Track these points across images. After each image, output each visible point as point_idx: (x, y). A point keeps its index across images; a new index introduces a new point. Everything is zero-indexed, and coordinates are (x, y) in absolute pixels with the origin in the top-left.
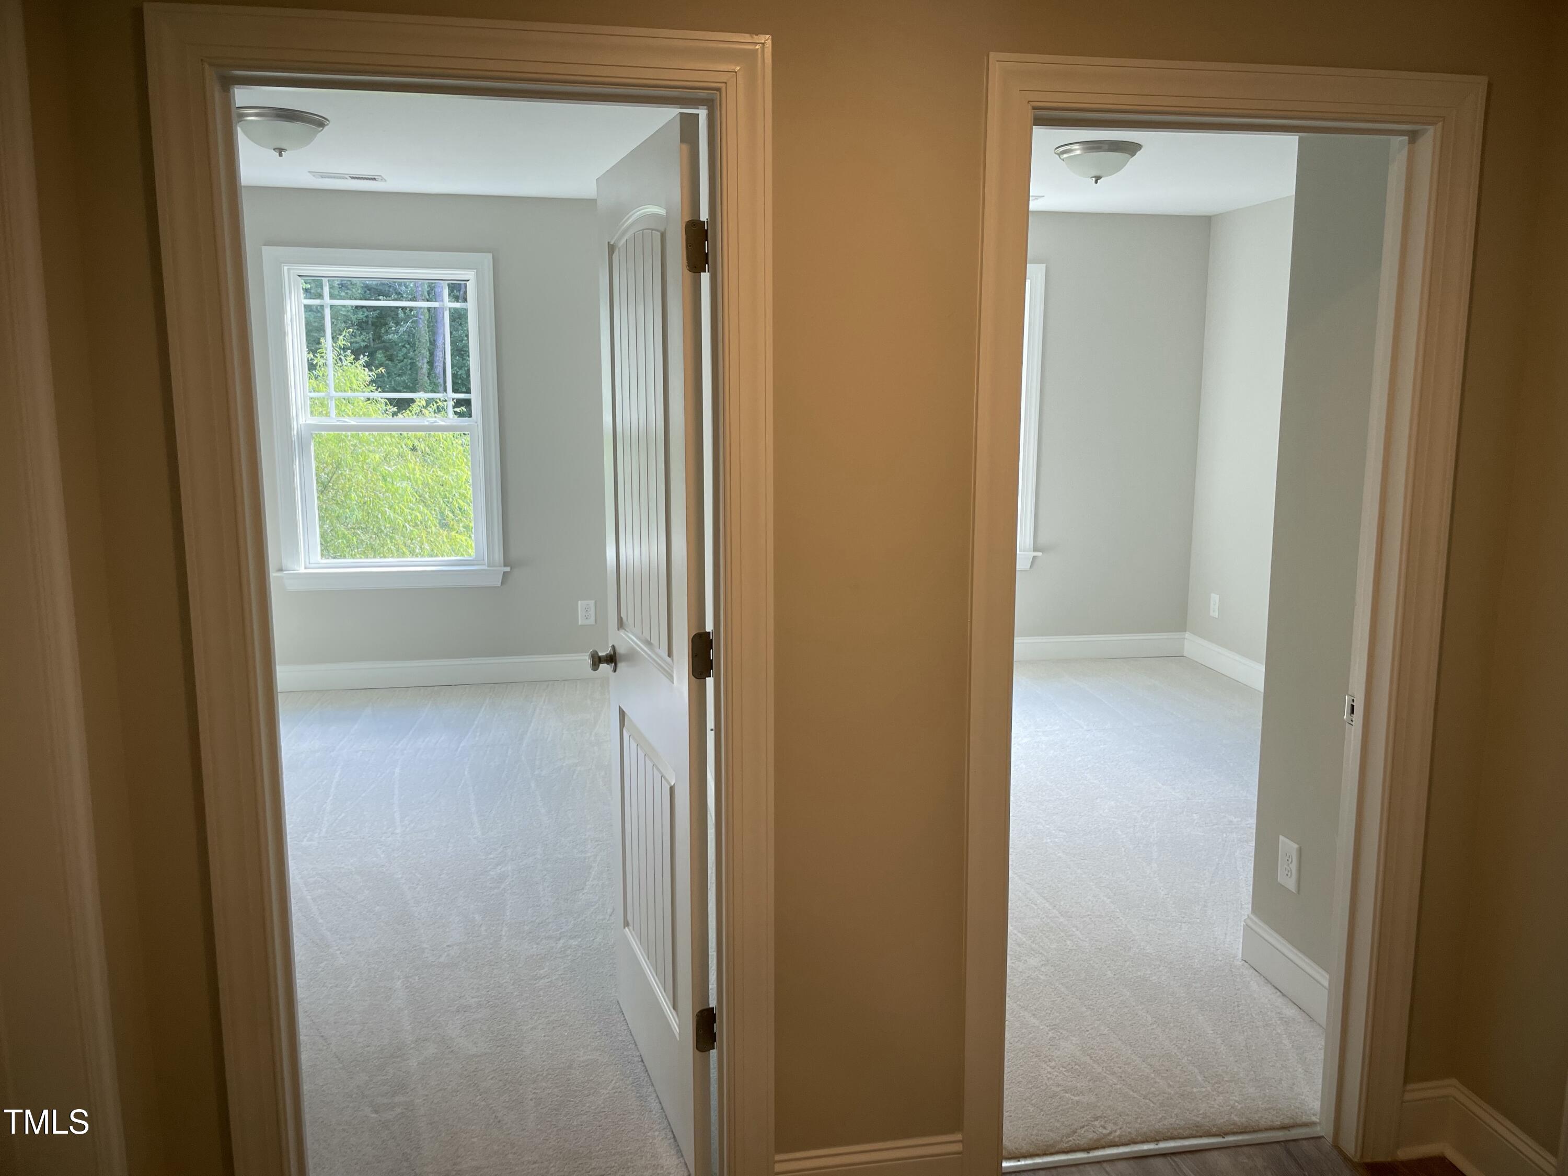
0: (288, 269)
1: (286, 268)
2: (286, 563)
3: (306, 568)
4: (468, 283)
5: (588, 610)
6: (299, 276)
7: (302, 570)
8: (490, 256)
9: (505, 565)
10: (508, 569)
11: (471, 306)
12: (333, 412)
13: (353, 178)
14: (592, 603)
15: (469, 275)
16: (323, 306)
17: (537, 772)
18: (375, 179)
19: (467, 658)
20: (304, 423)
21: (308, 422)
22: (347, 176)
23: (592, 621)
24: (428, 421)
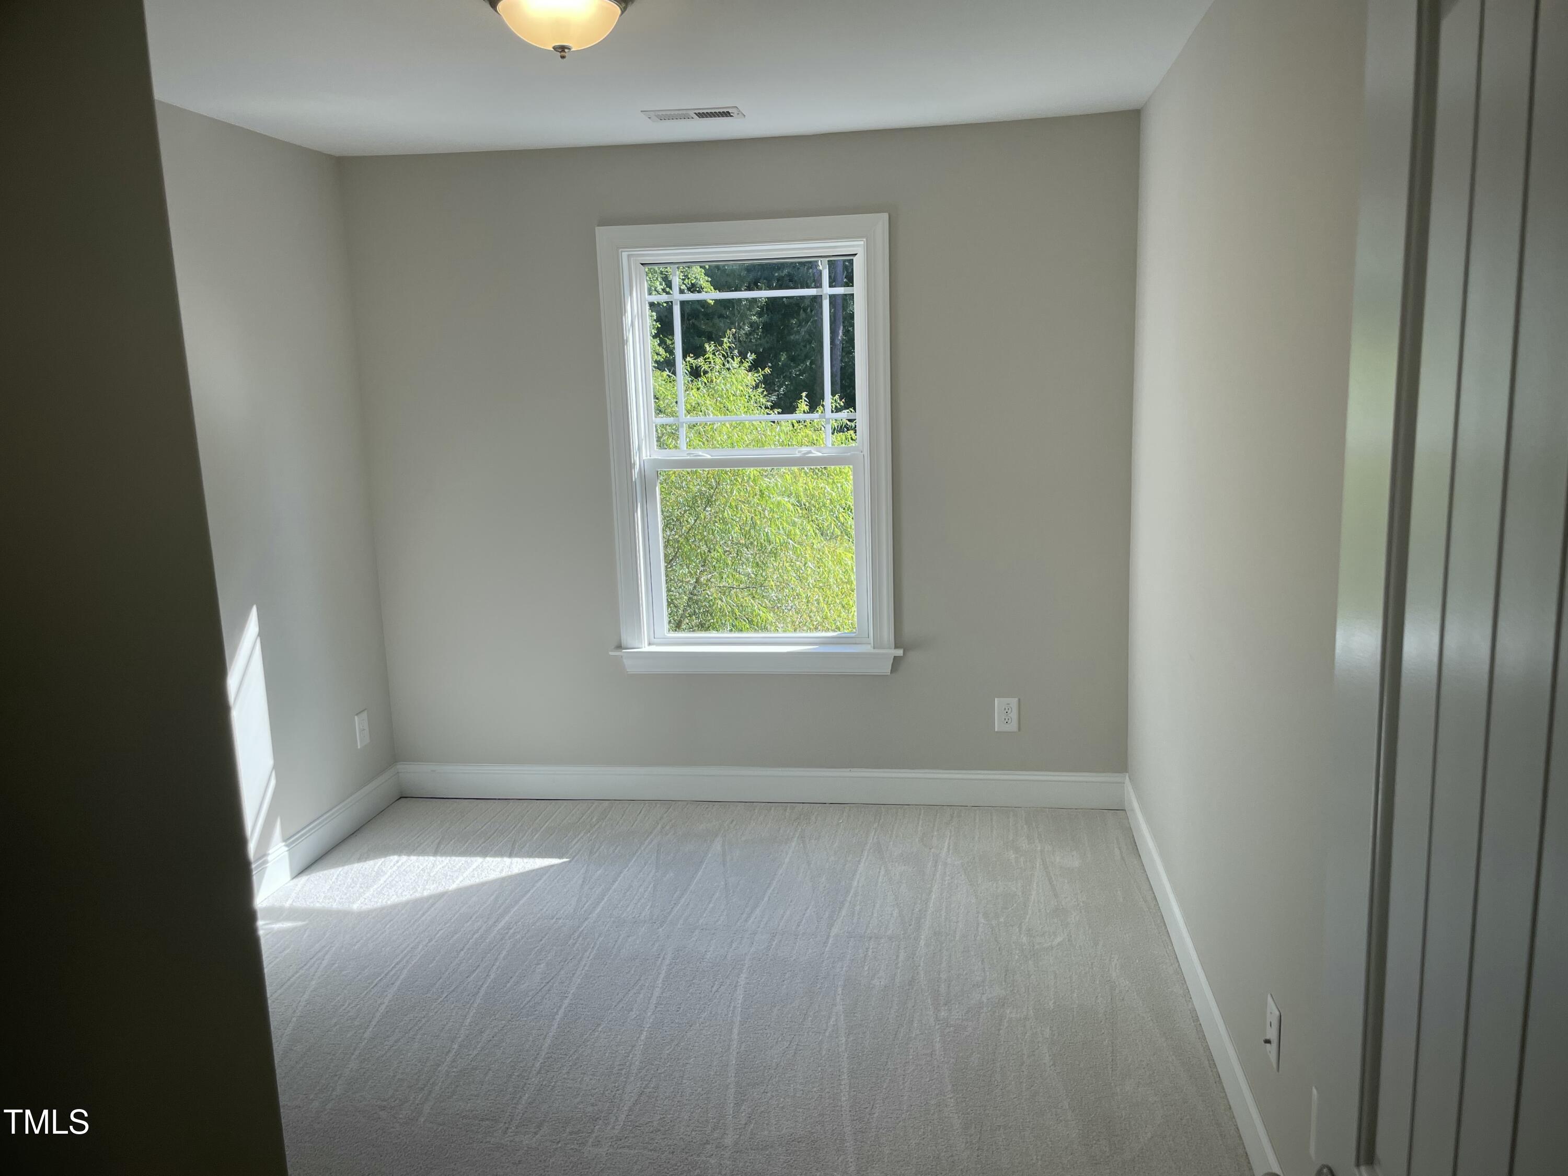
0: (629, 256)
1: (625, 255)
2: (626, 639)
3: (650, 644)
4: (855, 259)
5: (1009, 712)
6: (642, 264)
7: (646, 648)
8: (885, 216)
9: (896, 647)
10: (900, 652)
11: (858, 290)
12: (684, 446)
13: (701, 115)
14: (1014, 702)
15: (855, 247)
16: (672, 302)
17: (943, 1014)
18: (727, 114)
19: (846, 768)
20: (649, 457)
21: (655, 457)
22: (692, 113)
23: (1013, 726)
24: (799, 452)
